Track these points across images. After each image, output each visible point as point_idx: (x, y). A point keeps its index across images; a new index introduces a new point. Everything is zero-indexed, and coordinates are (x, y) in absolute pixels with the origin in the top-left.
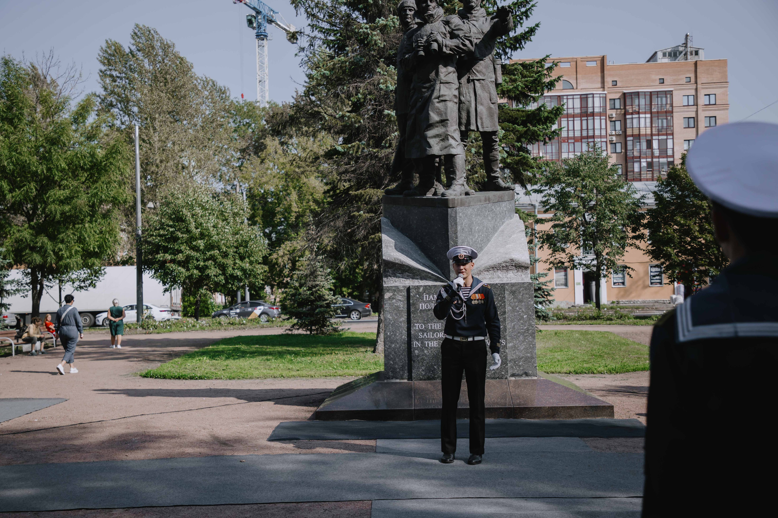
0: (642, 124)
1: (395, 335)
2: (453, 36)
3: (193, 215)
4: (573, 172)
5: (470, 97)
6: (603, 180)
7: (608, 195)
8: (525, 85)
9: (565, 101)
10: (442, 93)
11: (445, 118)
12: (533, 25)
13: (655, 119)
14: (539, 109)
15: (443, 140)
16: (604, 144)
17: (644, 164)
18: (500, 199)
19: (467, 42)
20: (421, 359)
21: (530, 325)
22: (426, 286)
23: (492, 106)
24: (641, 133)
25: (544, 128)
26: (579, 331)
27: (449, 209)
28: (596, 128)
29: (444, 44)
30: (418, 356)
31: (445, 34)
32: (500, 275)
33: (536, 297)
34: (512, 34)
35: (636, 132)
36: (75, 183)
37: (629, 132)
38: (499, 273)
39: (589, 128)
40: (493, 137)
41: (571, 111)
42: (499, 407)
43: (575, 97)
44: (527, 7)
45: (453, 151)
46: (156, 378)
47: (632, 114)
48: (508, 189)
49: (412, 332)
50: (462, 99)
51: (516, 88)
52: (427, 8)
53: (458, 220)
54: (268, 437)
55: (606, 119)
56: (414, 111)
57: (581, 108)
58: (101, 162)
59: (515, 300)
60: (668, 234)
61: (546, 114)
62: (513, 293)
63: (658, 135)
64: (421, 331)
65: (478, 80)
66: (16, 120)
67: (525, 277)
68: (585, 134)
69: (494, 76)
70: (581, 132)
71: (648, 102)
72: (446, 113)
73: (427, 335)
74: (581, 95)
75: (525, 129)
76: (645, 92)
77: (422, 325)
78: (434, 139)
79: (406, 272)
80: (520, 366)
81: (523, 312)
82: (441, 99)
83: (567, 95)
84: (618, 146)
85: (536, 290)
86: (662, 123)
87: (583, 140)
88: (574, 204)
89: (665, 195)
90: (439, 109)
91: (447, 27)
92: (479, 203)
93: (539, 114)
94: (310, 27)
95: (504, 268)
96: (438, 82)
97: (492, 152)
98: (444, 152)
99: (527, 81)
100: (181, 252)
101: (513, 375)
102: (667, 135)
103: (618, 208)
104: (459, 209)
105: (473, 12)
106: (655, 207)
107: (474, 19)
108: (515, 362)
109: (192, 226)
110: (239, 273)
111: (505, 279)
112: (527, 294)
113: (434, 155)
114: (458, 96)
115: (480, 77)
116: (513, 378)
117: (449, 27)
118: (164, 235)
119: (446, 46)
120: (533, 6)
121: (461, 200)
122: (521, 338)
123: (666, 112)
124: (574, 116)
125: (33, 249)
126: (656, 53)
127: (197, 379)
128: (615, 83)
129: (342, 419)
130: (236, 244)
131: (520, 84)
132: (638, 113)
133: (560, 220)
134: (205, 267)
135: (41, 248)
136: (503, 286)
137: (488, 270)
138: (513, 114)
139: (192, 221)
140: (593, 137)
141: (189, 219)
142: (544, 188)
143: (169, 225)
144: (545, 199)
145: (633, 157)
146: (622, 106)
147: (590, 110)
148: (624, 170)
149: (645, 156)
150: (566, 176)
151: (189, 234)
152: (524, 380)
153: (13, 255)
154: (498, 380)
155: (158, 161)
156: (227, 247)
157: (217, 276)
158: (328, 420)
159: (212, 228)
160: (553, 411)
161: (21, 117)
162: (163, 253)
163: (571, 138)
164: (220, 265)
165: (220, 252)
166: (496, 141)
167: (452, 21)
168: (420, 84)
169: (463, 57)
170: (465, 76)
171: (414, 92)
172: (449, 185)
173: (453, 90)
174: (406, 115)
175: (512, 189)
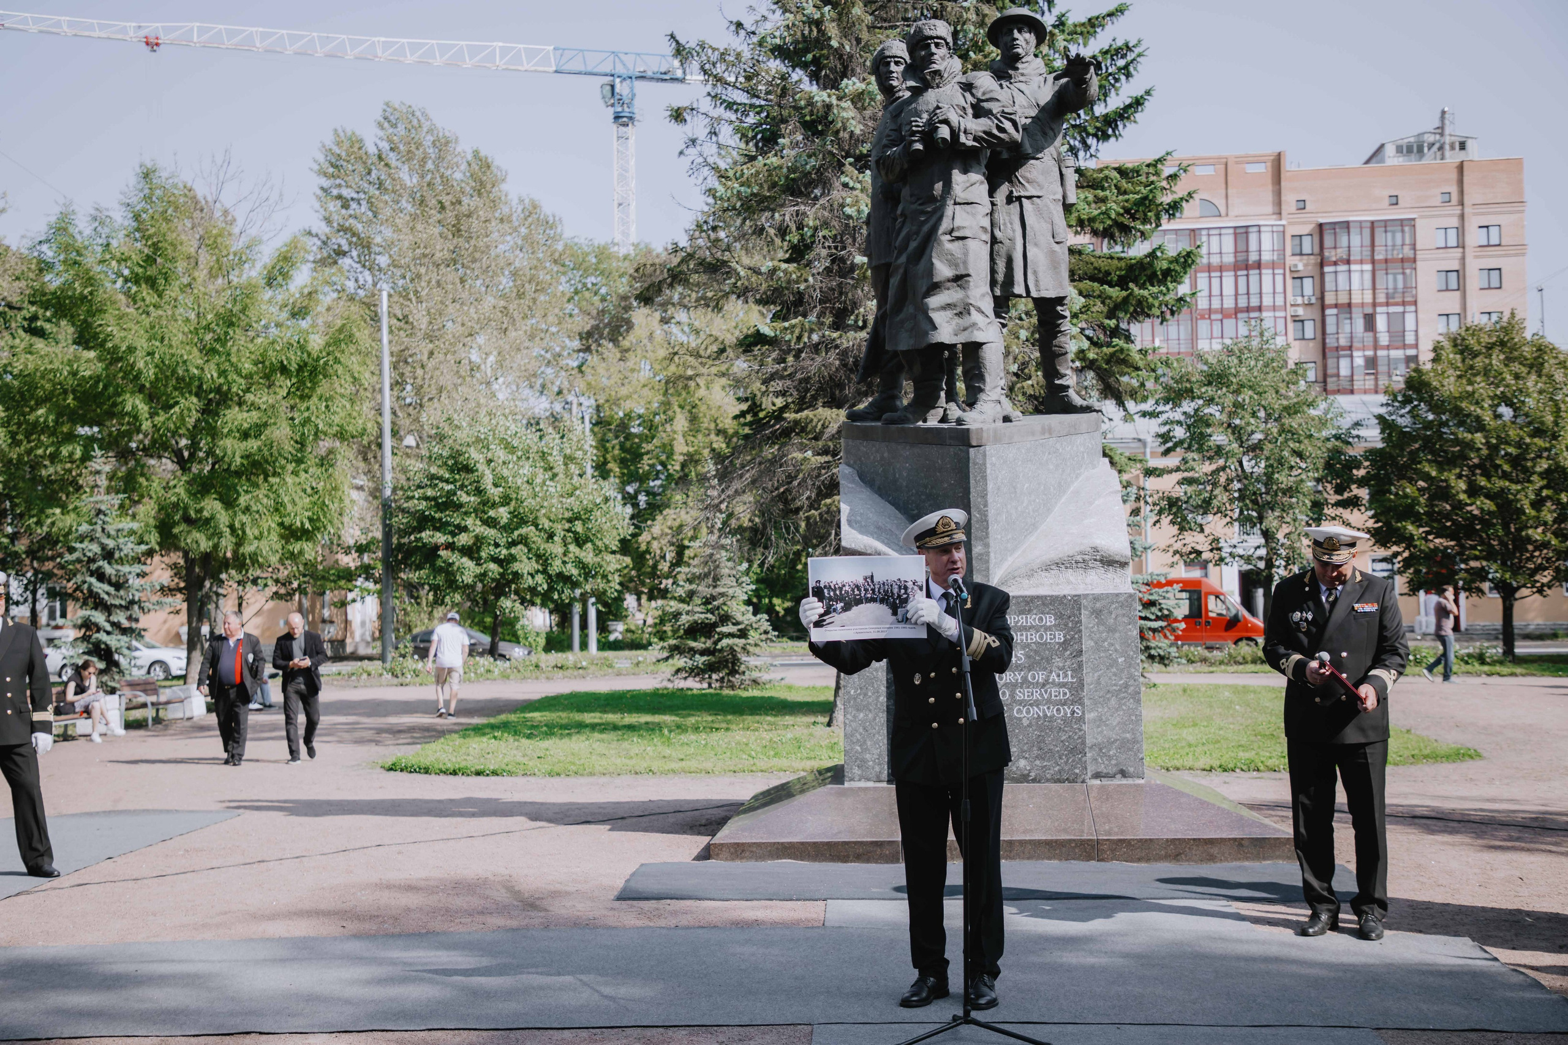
0: (1356, 285)
1: (865, 695)
2: (979, 111)
3: (489, 461)
4: (1217, 378)
5: (1014, 230)
6: (1277, 392)
7: (1286, 421)
8: (1123, 208)
9: (1204, 239)
10: (957, 223)
11: (963, 272)
12: (1139, 92)
13: (1380, 275)
14: (1152, 255)
15: (960, 314)
16: (1281, 322)
17: (1359, 361)
18: (1072, 429)
19: (1007, 125)
21: (1131, 677)
23: (1057, 247)
24: (1353, 301)
25: (1161, 292)
26: (1231, 686)
27: (971, 450)
28: (1264, 290)
29: (962, 128)
31: (964, 109)
32: (1072, 579)
33: (1146, 618)
34: (1099, 110)
35: (1343, 299)
36: (270, 400)
37: (1329, 299)
38: (1070, 575)
39: (1251, 291)
40: (1059, 308)
41: (1215, 260)
42: (1066, 836)
43: (1223, 231)
44: (1129, 58)
45: (979, 337)
46: (411, 773)
47: (1335, 263)
48: (1088, 409)
50: (998, 233)
51: (1106, 213)
52: (929, 59)
53: (988, 471)
54: (616, 893)
55: (1284, 274)
56: (903, 259)
57: (1236, 252)
58: (318, 359)
59: (1102, 628)
60: (1406, 496)
61: (1165, 265)
62: (1097, 613)
63: (1387, 304)
65: (1029, 198)
66: (161, 280)
67: (1121, 583)
68: (1242, 303)
69: (1060, 190)
70: (1236, 300)
71: (1367, 241)
72: (965, 263)
74: (1235, 228)
75: (1124, 293)
76: (1361, 222)
78: (942, 313)
80: (1110, 758)
81: (1116, 650)
82: (955, 234)
83: (1208, 229)
84: (1309, 327)
86: (1395, 280)
87: (1240, 315)
88: (1219, 438)
89: (1401, 421)
90: (952, 254)
91: (968, 95)
92: (1029, 438)
93: (1151, 264)
94: (709, 99)
95: (1080, 565)
96: (950, 202)
97: (1056, 337)
98: (961, 338)
99: (1127, 201)
100: (465, 529)
101: (1097, 776)
102: (1404, 304)
103: (1307, 447)
104: (990, 449)
105: (1019, 65)
106: (1380, 445)
107: (1022, 78)
108: (1101, 749)
109: (488, 478)
110: (575, 572)
111: (1082, 586)
112: (1123, 615)
113: (942, 343)
114: (989, 228)
115: (1031, 191)
116: (1097, 782)
117: (973, 95)
118: (435, 499)
119: (965, 132)
120: (1139, 55)
121: (995, 431)
122: (1113, 702)
123: (1402, 260)
124: (1221, 269)
125: (193, 521)
126: (1382, 146)
127: (488, 774)
128: (1301, 205)
129: (762, 858)
130: (568, 515)
131: (1114, 206)
132: (1348, 262)
133: (1193, 469)
134: (512, 558)
135: (207, 521)
136: (1076, 601)
137: (1047, 568)
138: (1103, 264)
139: (487, 472)
140: (1260, 309)
141: (481, 467)
142: (1160, 408)
143: (441, 479)
144: (1167, 427)
145: (1337, 348)
146: (1317, 250)
147: (1253, 257)
148: (1320, 373)
149: (1360, 345)
150: (1204, 384)
151: (482, 496)
152: (1119, 785)
153: (157, 536)
154: (1066, 783)
155: (426, 357)
156: (551, 520)
157: (532, 575)
158: (733, 859)
159: (524, 486)
160: (1175, 846)
161: (171, 276)
162: (432, 531)
163: (1216, 311)
164: (538, 555)
165: (538, 530)
166: (1065, 317)
167: (977, 83)
168: (915, 206)
169: (1000, 153)
170: (1003, 190)
171: (904, 223)
172: (971, 403)
173: (980, 217)
174: (888, 265)
175: (1095, 411)
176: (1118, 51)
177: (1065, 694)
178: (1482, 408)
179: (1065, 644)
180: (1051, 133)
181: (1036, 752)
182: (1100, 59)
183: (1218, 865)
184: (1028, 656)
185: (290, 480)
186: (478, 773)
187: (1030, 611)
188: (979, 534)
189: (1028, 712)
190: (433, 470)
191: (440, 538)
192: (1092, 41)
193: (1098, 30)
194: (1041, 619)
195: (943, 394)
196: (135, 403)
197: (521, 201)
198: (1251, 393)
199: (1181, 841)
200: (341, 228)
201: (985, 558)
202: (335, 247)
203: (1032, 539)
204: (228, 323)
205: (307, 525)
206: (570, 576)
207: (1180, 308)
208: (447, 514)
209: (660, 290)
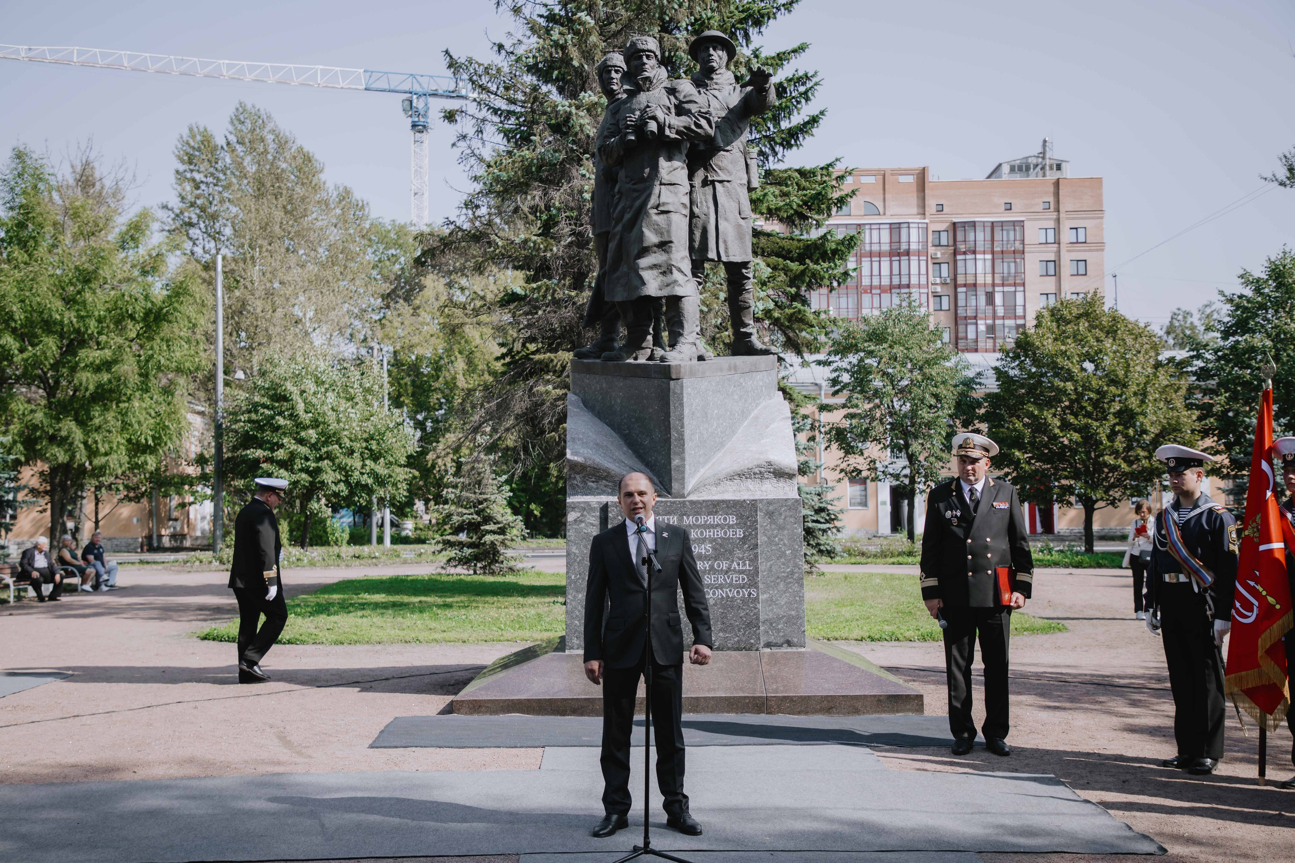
0: (980, 270)
2: (680, 111)
3: (302, 393)
4: (877, 336)
5: (708, 208)
6: (920, 348)
7: (927, 371)
8: (802, 200)
9: (867, 232)
10: (663, 199)
11: (666, 239)
12: (816, 113)
13: (998, 262)
14: (824, 237)
15: (664, 273)
16: (924, 298)
17: (982, 327)
18: (753, 368)
19: (703, 122)
21: (796, 566)
23: (742, 222)
24: (978, 282)
25: (830, 267)
26: (879, 574)
27: (672, 383)
28: (912, 272)
29: (667, 124)
31: (669, 108)
32: (750, 487)
33: (817, 521)
34: (785, 125)
35: (970, 280)
36: (120, 340)
37: (961, 280)
38: (750, 484)
39: (902, 273)
40: (744, 271)
41: (875, 248)
42: (741, 694)
43: (882, 226)
45: (679, 291)
46: (221, 641)
47: (965, 253)
48: (766, 352)
50: (696, 210)
51: (789, 205)
52: (641, 67)
53: (685, 400)
54: (370, 742)
55: (927, 261)
56: (619, 228)
57: (891, 242)
58: (161, 308)
59: (773, 526)
60: (1015, 430)
61: (834, 246)
62: (770, 514)
63: (1003, 285)
65: (721, 182)
66: (31, 243)
67: (789, 491)
68: (896, 281)
69: (746, 176)
70: (891, 279)
71: (988, 237)
72: (669, 232)
74: (891, 224)
75: (802, 267)
76: (984, 222)
78: (650, 272)
79: (604, 478)
80: (779, 631)
81: (785, 544)
82: (661, 208)
83: (871, 224)
84: (945, 300)
85: (817, 512)
86: (1009, 267)
87: (893, 291)
88: (877, 382)
89: (1012, 373)
90: (658, 225)
91: (672, 97)
92: (719, 374)
93: (823, 245)
94: (475, 104)
95: (757, 476)
96: (657, 183)
97: (742, 294)
98: (665, 293)
99: (805, 195)
101: (768, 645)
102: (1015, 285)
103: (942, 391)
104: (686, 382)
105: (714, 76)
106: (996, 391)
107: (716, 87)
108: (771, 624)
109: (301, 407)
110: (370, 481)
111: (759, 493)
112: (791, 516)
113: (650, 296)
114: (688, 205)
115: (723, 177)
116: (768, 650)
117: (676, 98)
118: (258, 422)
119: (669, 127)
120: (816, 84)
121: (691, 367)
122: (782, 586)
123: (1014, 252)
124: (880, 255)
125: (52, 439)
126: (1000, 165)
128: (940, 208)
129: (495, 712)
130: (365, 436)
131: (796, 200)
132: (974, 252)
133: (857, 406)
134: (318, 471)
135: (67, 438)
136: (753, 505)
137: (731, 478)
138: (786, 244)
139: (300, 401)
140: (908, 286)
141: (296, 397)
142: (832, 358)
143: (265, 406)
144: (835, 375)
145: (966, 318)
146: (951, 242)
147: (904, 247)
148: (953, 336)
149: (983, 316)
150: (866, 341)
151: (296, 421)
152: (785, 653)
153: (22, 448)
154: (744, 652)
155: (259, 310)
156: (351, 440)
157: (336, 484)
158: (471, 714)
159: (330, 413)
160: (828, 701)
161: (40, 239)
162: (256, 448)
163: (876, 288)
164: (341, 468)
165: (341, 448)
166: (749, 278)
167: (680, 88)
168: (628, 186)
169: (698, 145)
170: (700, 174)
171: (620, 199)
172: (673, 345)
173: (680, 195)
174: (608, 233)
175: (772, 353)
176: (799, 79)
177: (744, 579)
178: (1072, 363)
179: (744, 539)
180: (739, 131)
181: (720, 626)
182: (785, 85)
183: (862, 717)
184: (714, 549)
185: (136, 404)
187: (716, 513)
188: (677, 450)
189: (714, 594)
190: (257, 399)
191: (259, 453)
192: (780, 71)
193: (785, 63)
194: (725, 519)
195: (650, 338)
196: (9, 340)
197: (337, 188)
198: (901, 348)
199: (833, 697)
200: (193, 205)
201: (681, 469)
202: (187, 220)
203: (720, 454)
204: (86, 278)
205: (150, 442)
206: (367, 485)
207: (845, 280)
208: (267, 435)
209: (433, 255)
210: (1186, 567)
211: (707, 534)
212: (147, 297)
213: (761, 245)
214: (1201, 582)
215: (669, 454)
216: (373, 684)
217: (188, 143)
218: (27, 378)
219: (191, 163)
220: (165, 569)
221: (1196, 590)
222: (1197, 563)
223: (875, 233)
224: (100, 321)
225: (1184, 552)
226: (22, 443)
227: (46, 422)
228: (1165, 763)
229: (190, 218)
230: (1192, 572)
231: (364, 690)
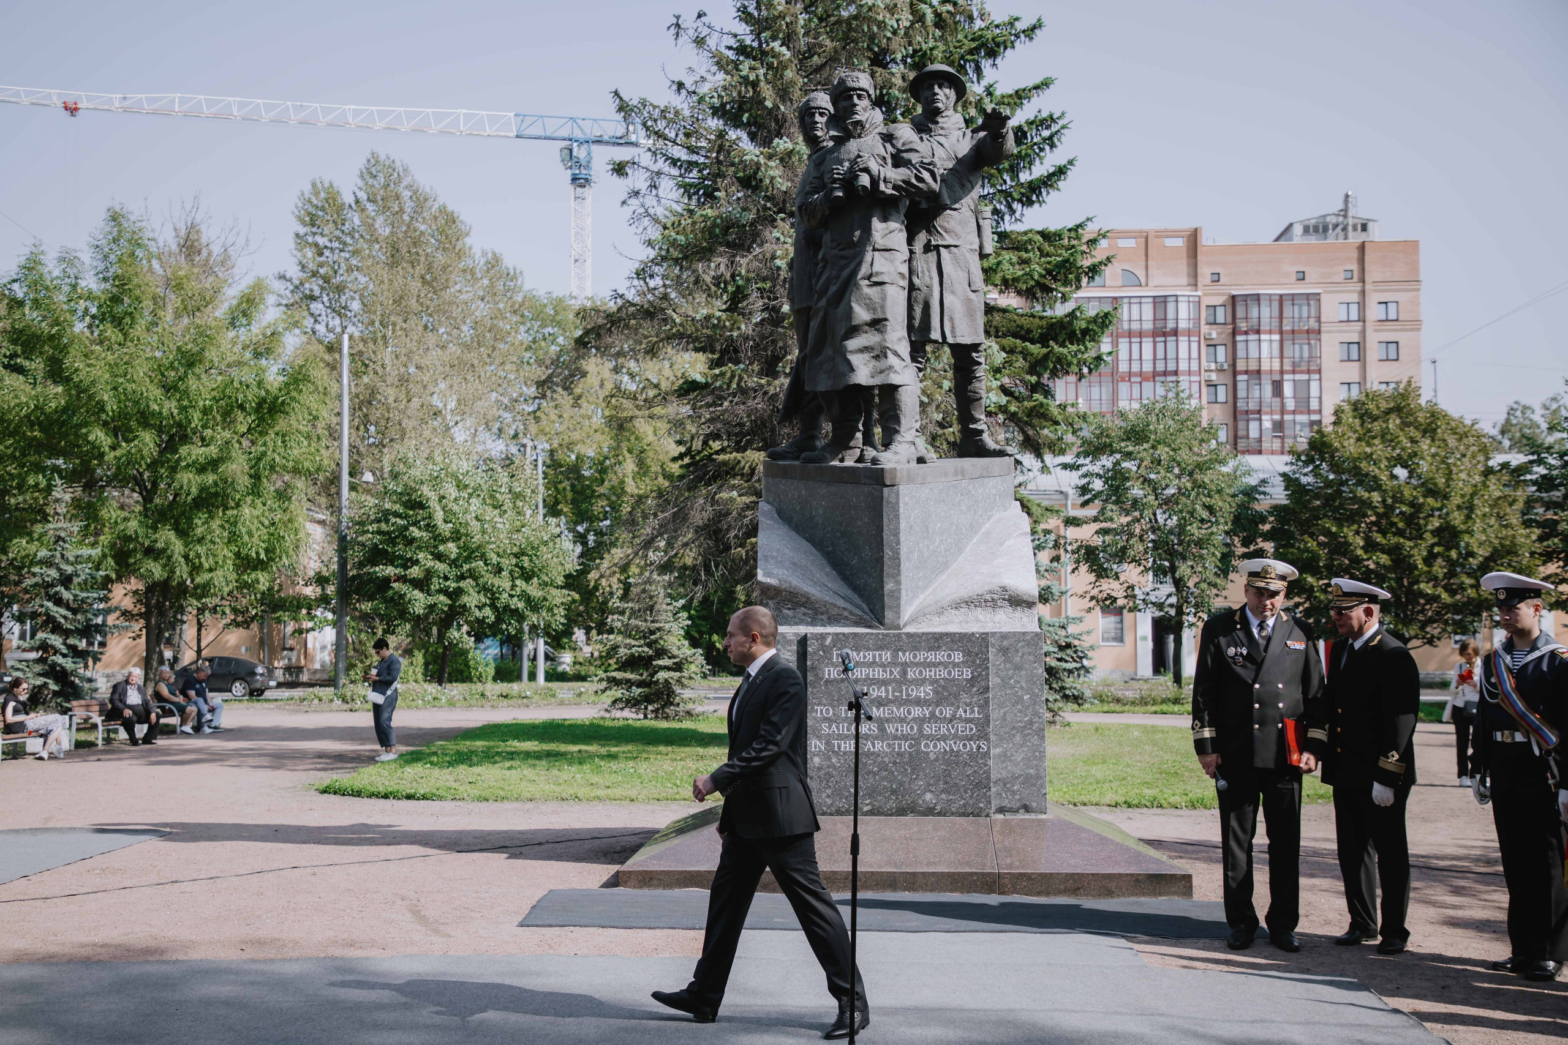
0: (1265, 354)
2: (898, 161)
3: (441, 499)
4: (1136, 434)
5: (931, 278)
6: (1190, 449)
7: (1198, 476)
8: (1045, 269)
9: (1126, 307)
10: (876, 268)
11: (880, 316)
12: (1063, 162)
13: (1288, 344)
14: (1072, 315)
15: (877, 357)
16: (1195, 388)
17: (1267, 424)
18: (985, 473)
19: (926, 175)
20: (825, 774)
21: (1036, 714)
22: (837, 634)
23: (973, 296)
24: (1263, 368)
25: (1079, 350)
26: (1138, 725)
27: (885, 490)
28: (1180, 356)
29: (882, 177)
30: (819, 769)
31: (884, 158)
32: (980, 617)
33: (1060, 660)
34: (1024, 177)
35: (1253, 366)
36: (227, 434)
37: (1241, 366)
38: (979, 613)
39: (1168, 357)
40: (974, 355)
41: (1135, 326)
42: (968, 870)
43: (1143, 300)
44: (1054, 129)
45: (895, 379)
46: (344, 795)
47: (1246, 333)
48: (1001, 453)
49: (810, 722)
50: (916, 280)
51: (1030, 275)
52: (851, 109)
53: (901, 510)
54: (520, 919)
55: (1199, 342)
56: (823, 303)
57: (1155, 320)
58: (276, 398)
59: (1008, 666)
60: (1307, 550)
61: (1084, 325)
62: (1004, 651)
63: (1294, 372)
64: (826, 719)
65: (947, 247)
66: (128, 320)
67: (1028, 623)
68: (1160, 367)
69: (977, 240)
70: (1154, 364)
71: (1276, 313)
72: (883, 307)
73: (838, 729)
74: (1154, 297)
75: (1045, 350)
76: (1270, 295)
77: (827, 710)
78: (860, 356)
79: (803, 605)
80: (1014, 793)
81: (1022, 688)
82: (874, 279)
83: (1130, 297)
84: (1221, 390)
85: (1062, 648)
86: (1301, 350)
87: (1157, 378)
88: (1136, 491)
89: (1304, 480)
90: (870, 299)
91: (888, 145)
92: (943, 479)
93: (1070, 323)
94: (650, 154)
95: (988, 604)
96: (869, 248)
97: (971, 383)
98: (877, 381)
99: (1049, 263)
100: (417, 562)
101: (1001, 810)
102: (1309, 372)
103: (1217, 501)
104: (903, 489)
105: (940, 120)
106: (1286, 502)
107: (941, 132)
108: (1005, 785)
109: (439, 515)
110: (521, 605)
111: (990, 624)
112: (1030, 654)
113: (859, 385)
114: (907, 275)
115: (949, 240)
116: (1000, 816)
117: (893, 146)
118: (388, 533)
119: (885, 181)
120: (1063, 127)
121: (909, 471)
122: (1018, 738)
123: (1308, 332)
124: (1141, 334)
125: (150, 552)
126: (1291, 225)
127: (418, 799)
128: (1215, 278)
129: (669, 886)
130: (515, 550)
131: (1038, 268)
132: (1258, 332)
133: (1111, 520)
134: (459, 592)
135: (164, 550)
136: (984, 638)
137: (957, 606)
138: (1025, 322)
139: (438, 508)
140: (1176, 373)
141: (434, 504)
142: (1081, 461)
143: (396, 515)
144: (1084, 481)
145: (1247, 412)
146: (1229, 319)
147: (1171, 325)
148: (1231, 434)
149: (1269, 410)
150: (1123, 440)
151: (433, 532)
152: (1022, 820)
153: (113, 563)
154: (971, 818)
155: (391, 400)
156: (498, 555)
157: (480, 608)
158: (641, 887)
159: (474, 523)
160: (1075, 880)
161: (138, 316)
162: (385, 564)
163: (1136, 375)
164: (485, 589)
165: (486, 565)
166: (980, 364)
167: (898, 134)
168: (834, 251)
169: (920, 202)
170: (922, 238)
171: (824, 267)
172: (887, 444)
173: (898, 263)
174: (809, 309)
175: (1007, 455)
176: (1042, 122)
177: (972, 729)
178: (1379, 468)
179: (972, 681)
180: (969, 185)
181: (941, 786)
182: (1026, 129)
183: (1116, 900)
184: (936, 692)
185: (246, 511)
186: (409, 797)
187: (939, 648)
188: (891, 571)
189: (935, 746)
190: (387, 506)
191: (390, 571)
192: (1018, 112)
193: (1025, 102)
194: (949, 656)
195: (859, 435)
196: (99, 436)
197: (484, 254)
198: (1167, 449)
199: (1081, 876)
200: (314, 274)
201: (896, 595)
202: (307, 292)
203: (943, 577)
204: (191, 361)
205: (263, 556)
206: (517, 609)
207: (1097, 367)
208: (400, 549)
209: (599, 335)
210: (1523, 723)
211: (927, 673)
212: (260, 384)
213: (995, 323)
214: (1541, 741)
215: (882, 577)
216: (523, 849)
217: (310, 202)
218: (120, 479)
219: (313, 225)
220: (279, 708)
221: (1537, 752)
222: (1535, 718)
223: (1135, 308)
224: (205, 411)
225: (1520, 705)
226: (113, 557)
227: (141, 531)
228: (1495, 966)
229: (311, 290)
230: (1530, 729)
231: (512, 856)
